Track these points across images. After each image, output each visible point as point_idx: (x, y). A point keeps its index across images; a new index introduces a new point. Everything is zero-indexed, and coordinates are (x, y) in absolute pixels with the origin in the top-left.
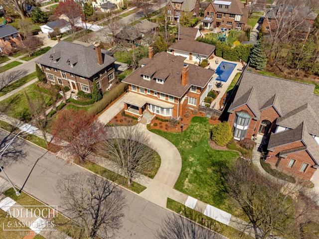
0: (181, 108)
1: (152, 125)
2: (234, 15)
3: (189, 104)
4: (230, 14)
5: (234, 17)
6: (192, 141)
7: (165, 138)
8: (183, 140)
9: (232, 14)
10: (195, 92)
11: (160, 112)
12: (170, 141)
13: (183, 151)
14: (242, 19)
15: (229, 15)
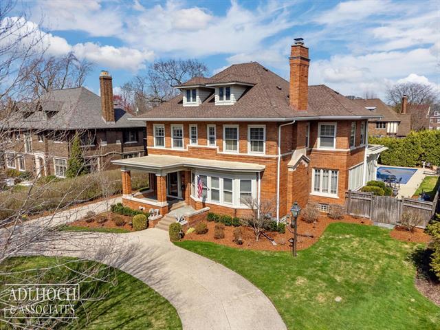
0: (290, 186)
1: (191, 230)
2: (385, 123)
3: (313, 193)
4: (377, 123)
5: (384, 127)
6: (338, 278)
7: (226, 265)
8: (300, 273)
9: (381, 123)
10: (334, 149)
11: (221, 194)
12: (245, 276)
13: (300, 312)
14: (399, 129)
15: (375, 124)
